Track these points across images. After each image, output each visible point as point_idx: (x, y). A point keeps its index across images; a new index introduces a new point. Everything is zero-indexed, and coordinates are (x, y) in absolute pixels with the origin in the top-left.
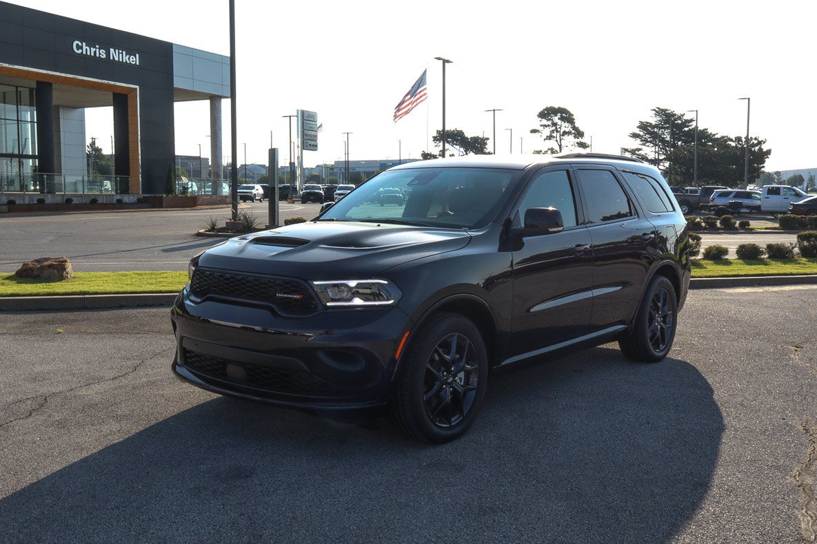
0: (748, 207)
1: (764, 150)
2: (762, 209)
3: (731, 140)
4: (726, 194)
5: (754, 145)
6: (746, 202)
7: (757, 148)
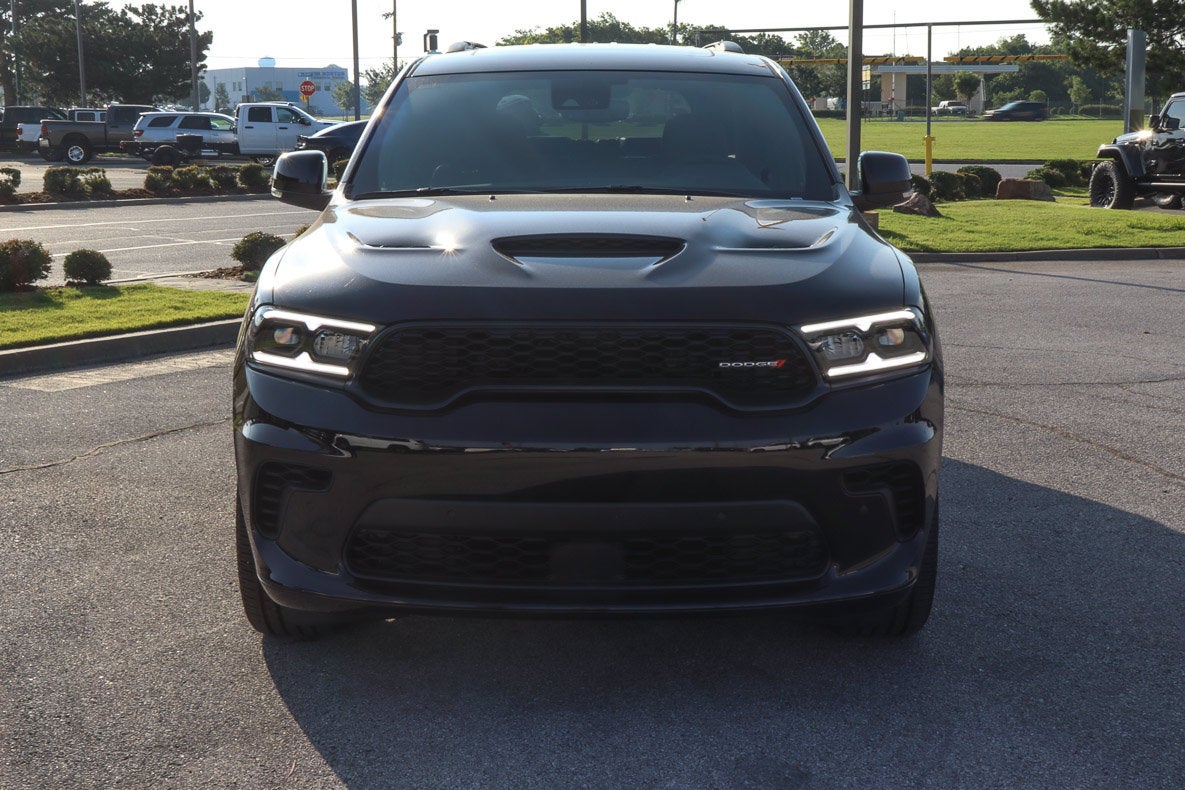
0: (213, 146)
1: (201, 33)
2: (243, 149)
3: (135, 11)
4: (164, 122)
5: (180, 23)
6: (206, 136)
7: (184, 29)
